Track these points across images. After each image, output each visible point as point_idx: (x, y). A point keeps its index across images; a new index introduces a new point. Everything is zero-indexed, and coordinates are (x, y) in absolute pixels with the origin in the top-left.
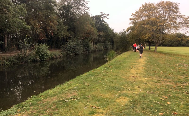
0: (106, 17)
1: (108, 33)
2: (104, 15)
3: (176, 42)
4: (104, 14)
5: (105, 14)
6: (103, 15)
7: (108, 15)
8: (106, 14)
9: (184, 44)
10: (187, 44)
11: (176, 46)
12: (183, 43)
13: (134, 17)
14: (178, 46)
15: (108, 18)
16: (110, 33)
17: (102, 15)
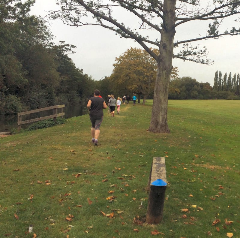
0: (70, 50)
1: (75, 77)
2: (67, 47)
3: (184, 93)
4: (66, 45)
5: (68, 45)
6: (65, 47)
7: (73, 46)
8: (70, 46)
9: (195, 95)
10: (199, 95)
11: (183, 99)
12: (193, 93)
13: (118, 62)
14: (186, 98)
15: (73, 52)
16: (78, 77)
17: (62, 46)
